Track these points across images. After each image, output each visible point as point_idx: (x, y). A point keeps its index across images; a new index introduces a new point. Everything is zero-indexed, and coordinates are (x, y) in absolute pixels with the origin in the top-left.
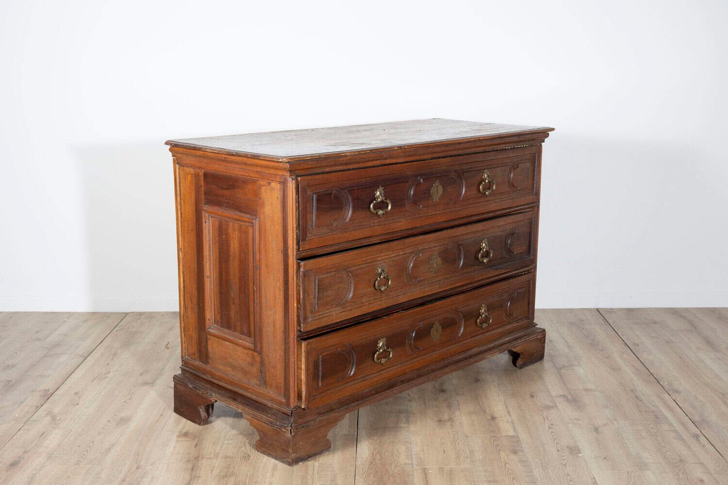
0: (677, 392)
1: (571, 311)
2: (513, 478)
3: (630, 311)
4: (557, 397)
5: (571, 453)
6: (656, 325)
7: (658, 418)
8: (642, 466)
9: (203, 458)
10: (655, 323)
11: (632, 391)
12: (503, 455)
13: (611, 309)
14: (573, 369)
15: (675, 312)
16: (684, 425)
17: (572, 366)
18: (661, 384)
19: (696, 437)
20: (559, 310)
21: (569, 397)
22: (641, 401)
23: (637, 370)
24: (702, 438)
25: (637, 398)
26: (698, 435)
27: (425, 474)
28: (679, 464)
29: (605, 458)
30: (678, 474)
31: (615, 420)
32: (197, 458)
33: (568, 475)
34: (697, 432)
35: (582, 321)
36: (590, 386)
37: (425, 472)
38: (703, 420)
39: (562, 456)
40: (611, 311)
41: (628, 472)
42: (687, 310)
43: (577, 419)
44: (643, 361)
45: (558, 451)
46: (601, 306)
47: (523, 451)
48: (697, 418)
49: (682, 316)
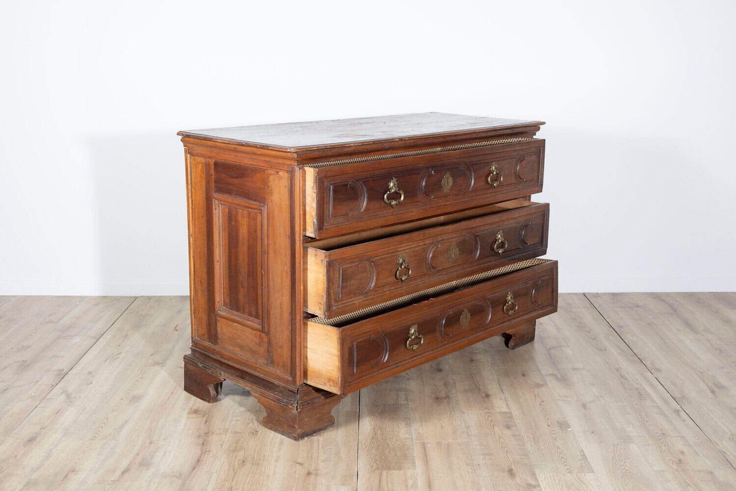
0: (659, 370)
2: (507, 451)
3: (614, 296)
4: (547, 375)
5: (561, 428)
6: (639, 309)
7: (642, 395)
8: (627, 439)
9: (213, 433)
10: (638, 306)
11: (617, 370)
12: (496, 429)
13: (598, 294)
14: (562, 350)
15: (657, 297)
16: (666, 402)
17: (560, 347)
18: (644, 363)
19: (677, 412)
21: (559, 376)
22: (626, 379)
23: (622, 350)
24: (682, 413)
25: (622, 376)
26: (679, 410)
27: (424, 448)
28: (660, 437)
29: (592, 432)
30: (660, 447)
31: (601, 397)
32: (207, 434)
33: (558, 448)
34: (678, 407)
35: (570, 304)
36: (578, 365)
37: (424, 445)
38: (683, 397)
39: (553, 431)
40: (597, 295)
41: (614, 445)
42: (668, 294)
43: (566, 397)
44: (626, 341)
45: (549, 426)
46: (586, 291)
47: (516, 426)
48: (677, 395)
49: (663, 300)
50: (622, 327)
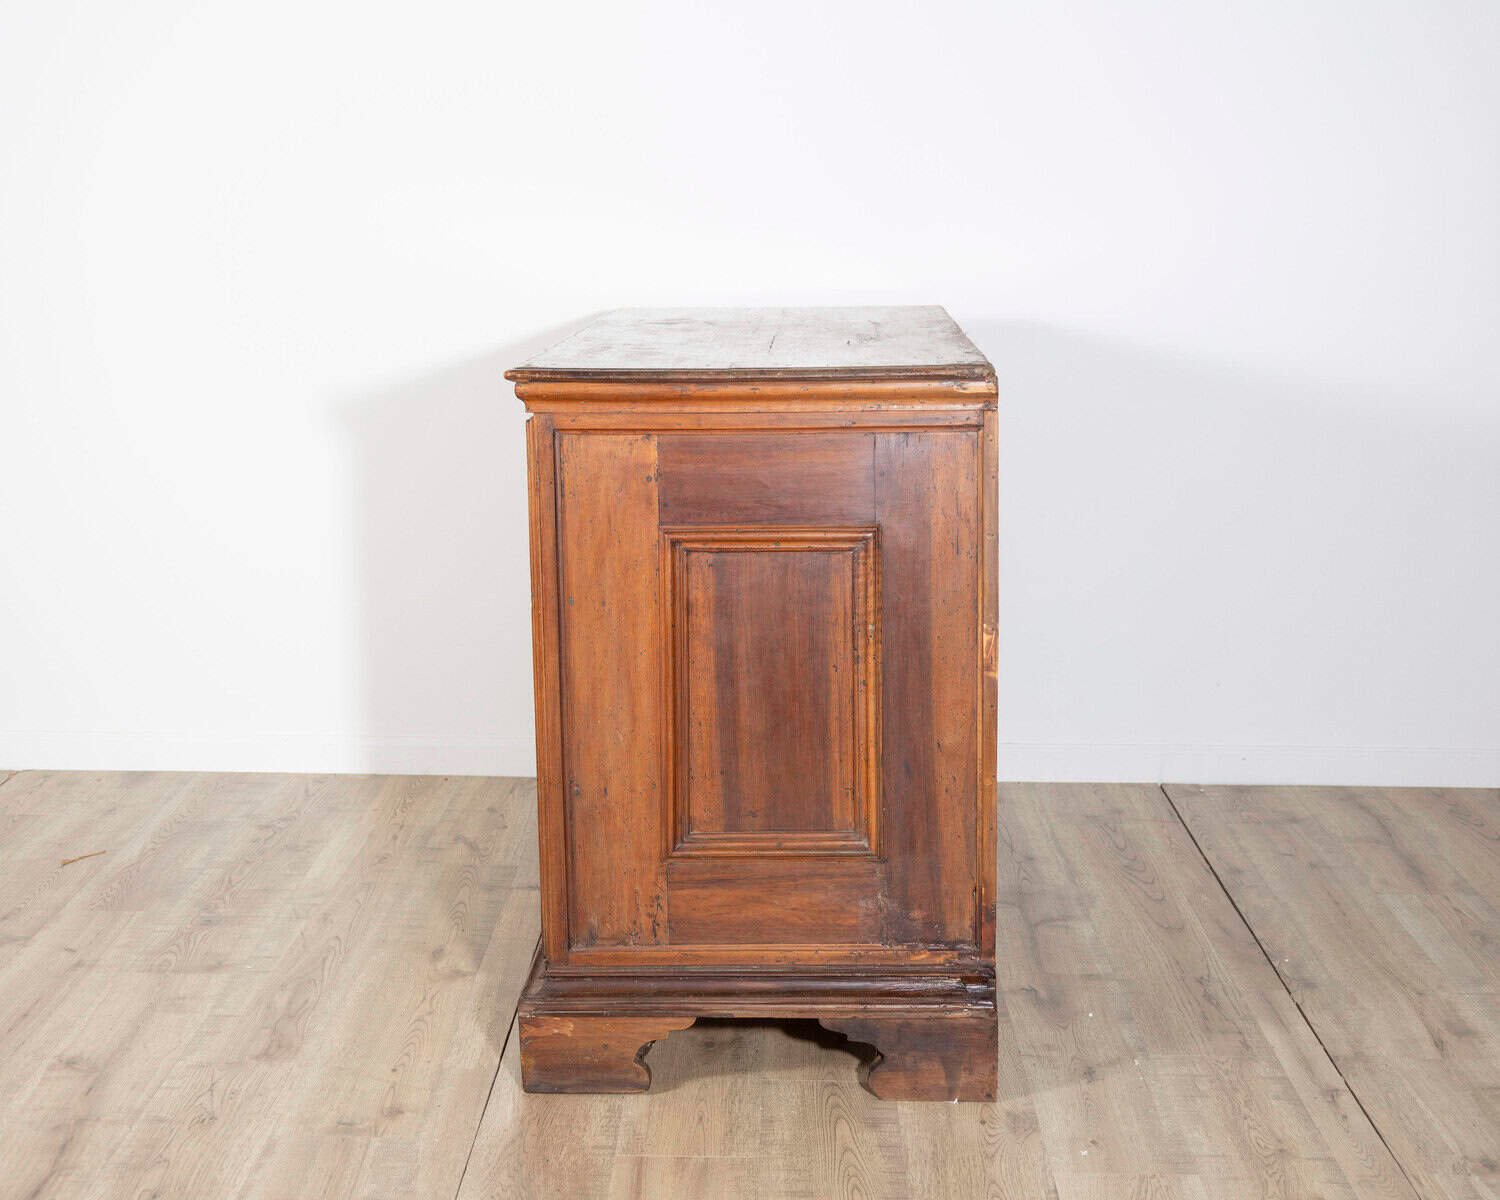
0: (1310, 985)
1: (1097, 788)
2: (855, 1187)
3: (1240, 793)
4: (1012, 992)
5: (1014, 1130)
6: (1295, 826)
7: (1248, 1047)
8: (1180, 1163)
9: (98, 1119)
10: (1294, 820)
11: (1200, 981)
12: (843, 1130)
13: (1197, 786)
14: (1067, 927)
15: (1349, 797)
16: (1307, 1065)
17: (1065, 918)
18: (1276, 965)
19: (1332, 1095)
20: (1069, 785)
21: (1043, 994)
22: (1217, 1005)
23: (1224, 930)
24: (1346, 1099)
25: (1208, 997)
26: (1337, 1090)
27: (639, 1173)
28: (1272, 1159)
29: (1093, 1142)
30: (1265, 1185)
31: (1142, 1049)
32: (80, 1122)
33: (994, 1182)
34: (1338, 1083)
35: (1120, 812)
36: (1099, 968)
37: (640, 1166)
38: (1359, 1056)
39: (990, 1136)
40: (1194, 791)
41: (1142, 1179)
42: (1378, 792)
43: (1049, 1047)
44: (1242, 909)
45: (983, 1122)
46: (1166, 780)
47: (896, 1122)
48: (1343, 1049)
49: (1362, 807)
50: (1238, 872)
